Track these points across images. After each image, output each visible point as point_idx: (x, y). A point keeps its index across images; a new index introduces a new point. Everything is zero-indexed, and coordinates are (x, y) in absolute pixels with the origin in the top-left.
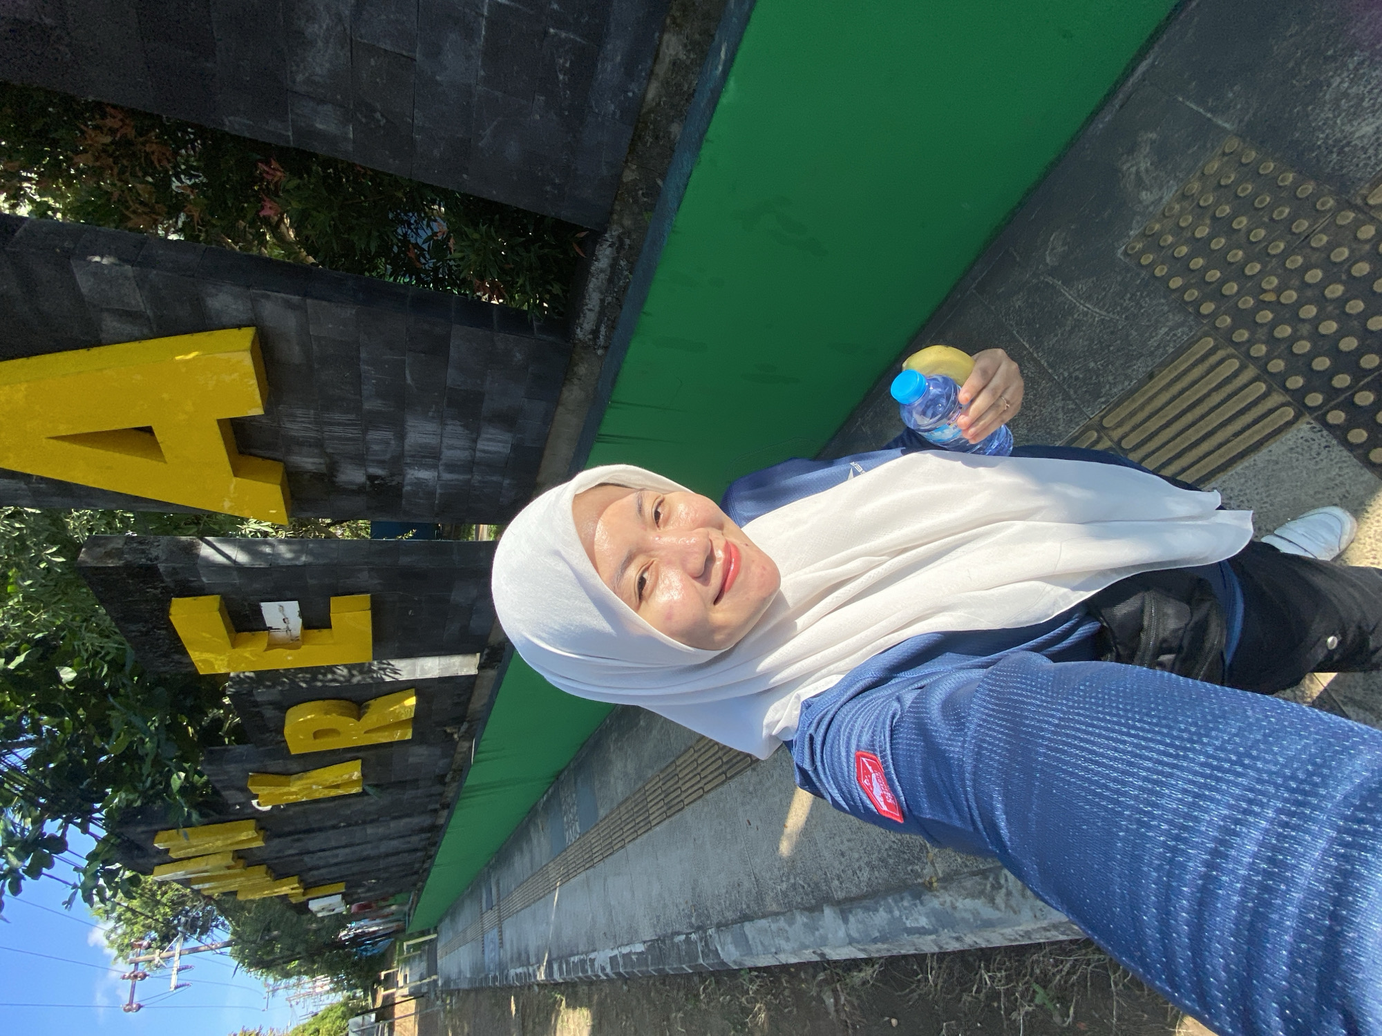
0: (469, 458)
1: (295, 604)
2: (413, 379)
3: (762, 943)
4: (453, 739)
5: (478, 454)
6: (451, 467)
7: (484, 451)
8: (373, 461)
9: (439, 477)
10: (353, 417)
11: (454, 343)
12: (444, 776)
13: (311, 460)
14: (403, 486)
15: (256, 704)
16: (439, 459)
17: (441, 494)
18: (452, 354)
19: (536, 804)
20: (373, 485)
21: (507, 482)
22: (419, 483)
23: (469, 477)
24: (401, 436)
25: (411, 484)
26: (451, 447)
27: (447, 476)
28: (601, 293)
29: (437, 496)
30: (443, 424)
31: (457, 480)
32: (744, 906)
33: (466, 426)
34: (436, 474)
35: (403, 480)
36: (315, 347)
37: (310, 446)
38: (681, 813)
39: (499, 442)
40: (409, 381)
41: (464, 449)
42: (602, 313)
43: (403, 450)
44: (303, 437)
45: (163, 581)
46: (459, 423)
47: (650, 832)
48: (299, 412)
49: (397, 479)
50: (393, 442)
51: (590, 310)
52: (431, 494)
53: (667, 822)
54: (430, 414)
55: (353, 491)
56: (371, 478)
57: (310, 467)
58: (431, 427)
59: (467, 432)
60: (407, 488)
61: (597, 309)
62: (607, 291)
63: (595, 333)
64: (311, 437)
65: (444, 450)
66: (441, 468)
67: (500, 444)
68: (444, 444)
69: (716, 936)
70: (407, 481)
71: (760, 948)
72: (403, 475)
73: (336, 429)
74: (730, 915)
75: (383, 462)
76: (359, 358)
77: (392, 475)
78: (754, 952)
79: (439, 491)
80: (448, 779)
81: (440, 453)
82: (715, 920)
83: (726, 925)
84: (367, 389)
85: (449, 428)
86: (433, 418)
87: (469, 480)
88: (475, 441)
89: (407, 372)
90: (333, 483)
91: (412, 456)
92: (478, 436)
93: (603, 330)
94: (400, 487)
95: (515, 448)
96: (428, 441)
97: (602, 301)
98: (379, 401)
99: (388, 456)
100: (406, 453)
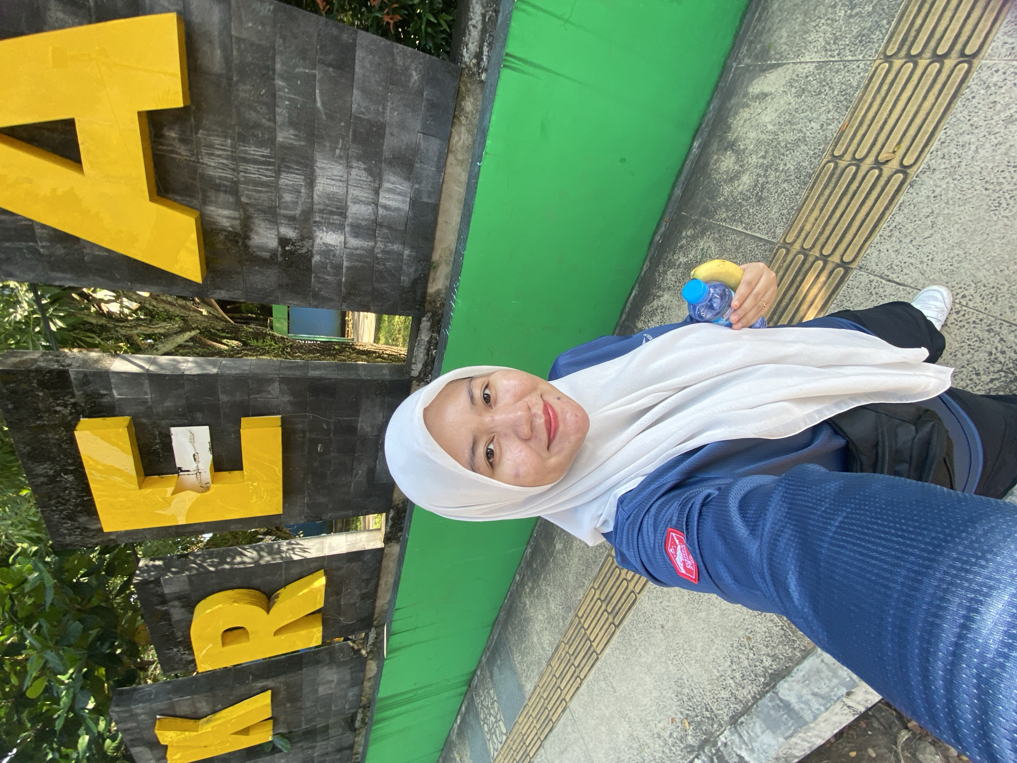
0: (373, 217)
1: (205, 430)
2: (323, 103)
3: (815, 694)
4: (361, 655)
5: (381, 211)
6: (357, 230)
7: (385, 207)
8: (285, 217)
9: (345, 243)
10: (266, 152)
11: (360, 54)
12: (353, 718)
13: (226, 212)
14: (312, 256)
15: (163, 600)
16: (345, 217)
17: (348, 268)
18: (357, 69)
19: (449, 735)
20: (285, 253)
21: (407, 252)
22: (328, 251)
23: (371, 244)
24: (311, 183)
25: (321, 253)
26: (357, 201)
27: (354, 242)
28: (484, 7)
29: (344, 270)
30: (349, 167)
31: (362, 248)
32: (767, 662)
33: (369, 171)
34: (342, 238)
35: (312, 246)
36: (235, 52)
37: (225, 192)
38: (634, 607)
39: (399, 194)
40: (319, 105)
41: (368, 204)
42: (484, 31)
43: (312, 202)
44: (220, 178)
45: (73, 396)
46: (363, 166)
47: (598, 663)
48: (217, 141)
49: (307, 243)
50: (303, 190)
51: (474, 26)
52: (338, 267)
53: (618, 633)
54: (338, 151)
55: (265, 260)
56: (284, 241)
57: (226, 223)
58: (337, 170)
59: (370, 178)
60: (316, 258)
61: (480, 26)
62: (487, 6)
63: (479, 56)
64: (226, 179)
65: (349, 203)
66: (347, 229)
67: (400, 198)
68: (350, 196)
69: (736, 738)
70: (316, 248)
71: (815, 705)
72: (311, 238)
73: (251, 168)
74: (747, 692)
75: (292, 219)
76: (274, 70)
77: (302, 238)
78: (808, 716)
79: (345, 264)
80: (358, 724)
81: (346, 208)
82: (725, 715)
83: (746, 710)
84: (282, 113)
85: (354, 172)
86: (340, 157)
87: (374, 248)
88: (377, 192)
89: (317, 91)
90: (246, 247)
91: (321, 211)
92: (380, 186)
93: (485, 49)
94: (308, 256)
95: (414, 203)
96: (335, 189)
97: (484, 16)
98: (292, 131)
99: (298, 212)
100: (316, 207)
